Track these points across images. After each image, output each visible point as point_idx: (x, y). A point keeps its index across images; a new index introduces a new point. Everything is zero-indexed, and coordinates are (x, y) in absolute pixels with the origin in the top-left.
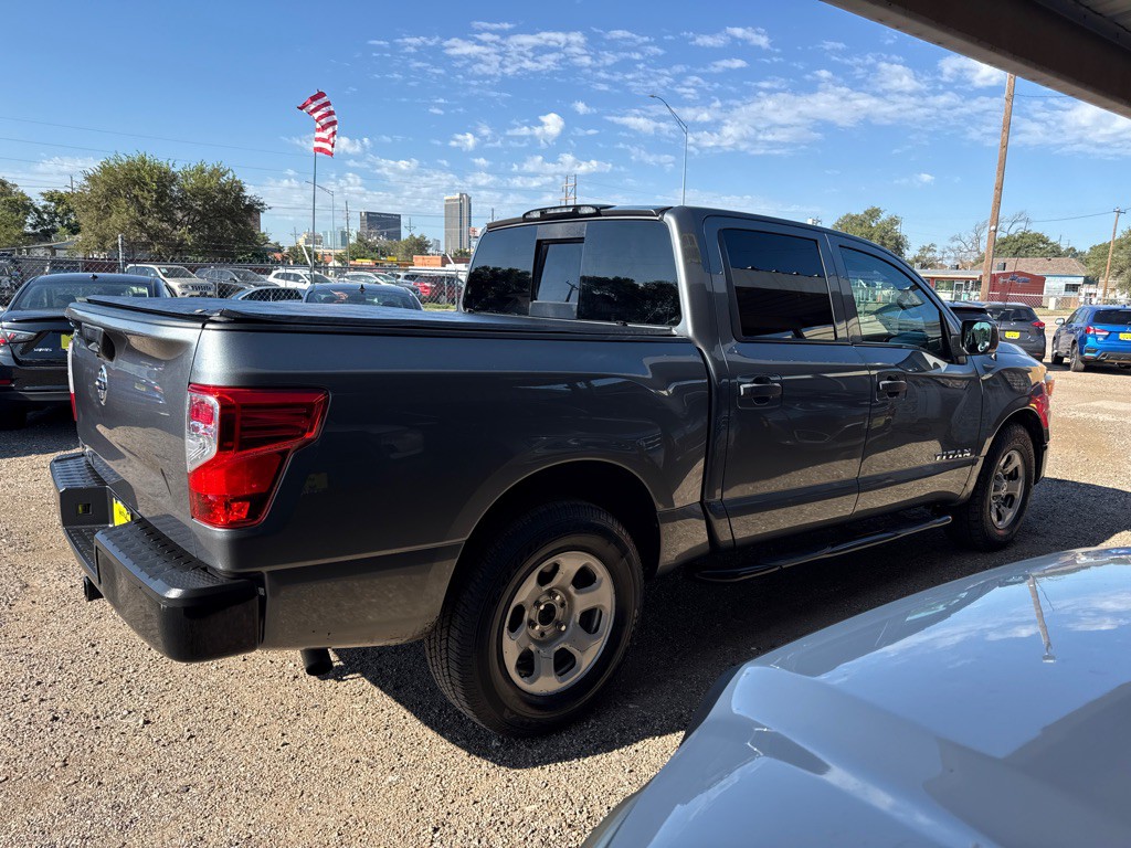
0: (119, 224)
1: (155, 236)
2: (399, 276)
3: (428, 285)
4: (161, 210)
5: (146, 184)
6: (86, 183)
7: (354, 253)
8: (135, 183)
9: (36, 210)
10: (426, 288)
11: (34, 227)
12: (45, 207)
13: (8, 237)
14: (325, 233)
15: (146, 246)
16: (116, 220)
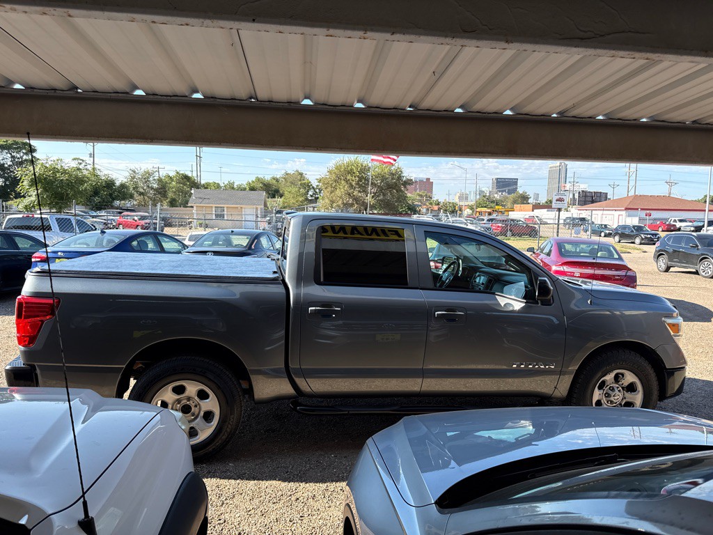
0: (339, 195)
1: (356, 199)
2: (483, 220)
3: (500, 225)
4: (360, 186)
5: (354, 173)
6: (328, 174)
7: (480, 204)
8: (349, 173)
9: (313, 188)
10: (498, 227)
11: (312, 196)
12: (317, 186)
13: (297, 201)
14: (470, 192)
15: (352, 205)
16: (338, 192)
